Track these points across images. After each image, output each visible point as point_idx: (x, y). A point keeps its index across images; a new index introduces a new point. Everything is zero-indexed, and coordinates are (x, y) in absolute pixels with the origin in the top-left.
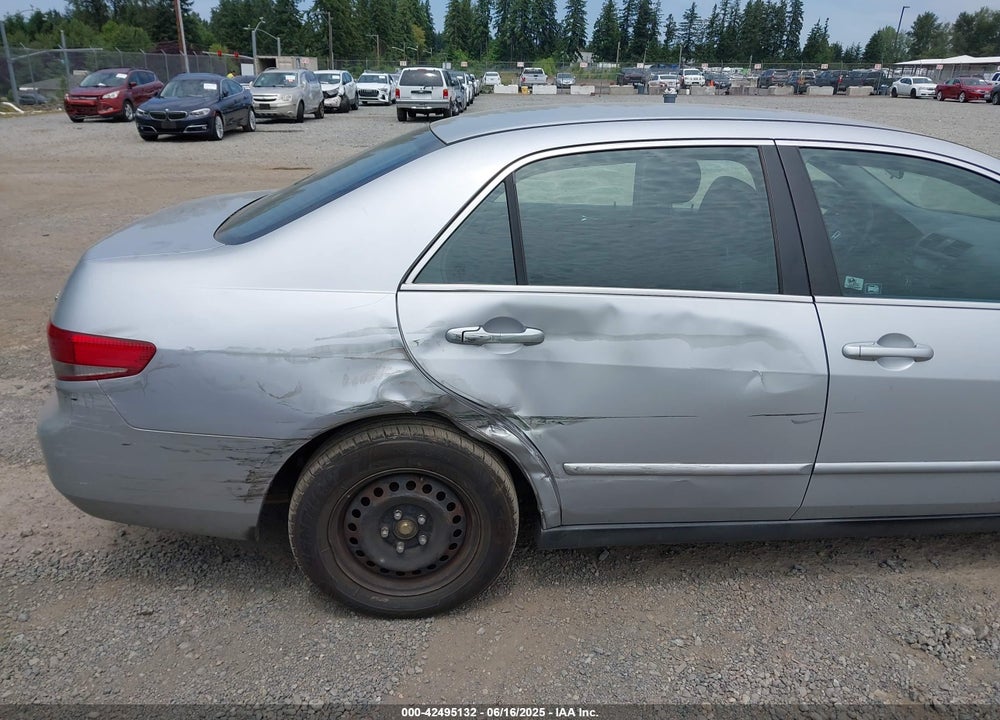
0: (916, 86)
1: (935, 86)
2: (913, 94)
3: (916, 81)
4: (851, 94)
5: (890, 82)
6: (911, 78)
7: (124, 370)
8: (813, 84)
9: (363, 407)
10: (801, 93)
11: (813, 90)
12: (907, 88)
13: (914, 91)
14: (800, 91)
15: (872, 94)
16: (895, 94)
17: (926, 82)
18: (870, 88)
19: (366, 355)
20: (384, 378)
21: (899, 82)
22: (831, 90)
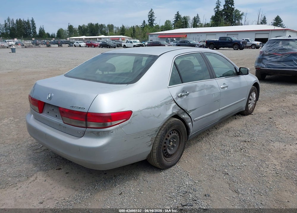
0: (80, 44)
1: (85, 44)
2: (80, 46)
3: (80, 43)
4: (63, 46)
5: (73, 43)
6: (78, 42)
7: (125, 120)
8: (51, 44)
9: (171, 115)
10: (48, 47)
11: (52, 45)
12: (78, 44)
13: (80, 45)
14: (49, 46)
15: (69, 46)
16: (75, 46)
17: (82, 43)
18: (68, 45)
19: (168, 103)
20: (172, 107)
21: (75, 43)
22: (57, 45)
